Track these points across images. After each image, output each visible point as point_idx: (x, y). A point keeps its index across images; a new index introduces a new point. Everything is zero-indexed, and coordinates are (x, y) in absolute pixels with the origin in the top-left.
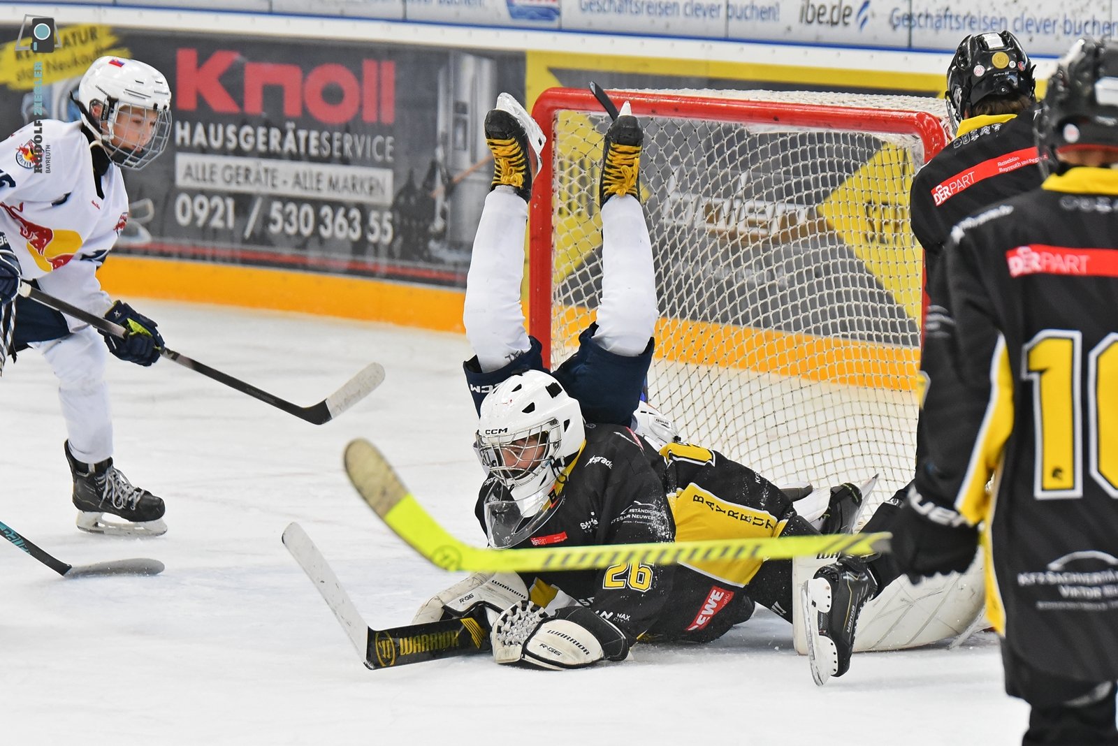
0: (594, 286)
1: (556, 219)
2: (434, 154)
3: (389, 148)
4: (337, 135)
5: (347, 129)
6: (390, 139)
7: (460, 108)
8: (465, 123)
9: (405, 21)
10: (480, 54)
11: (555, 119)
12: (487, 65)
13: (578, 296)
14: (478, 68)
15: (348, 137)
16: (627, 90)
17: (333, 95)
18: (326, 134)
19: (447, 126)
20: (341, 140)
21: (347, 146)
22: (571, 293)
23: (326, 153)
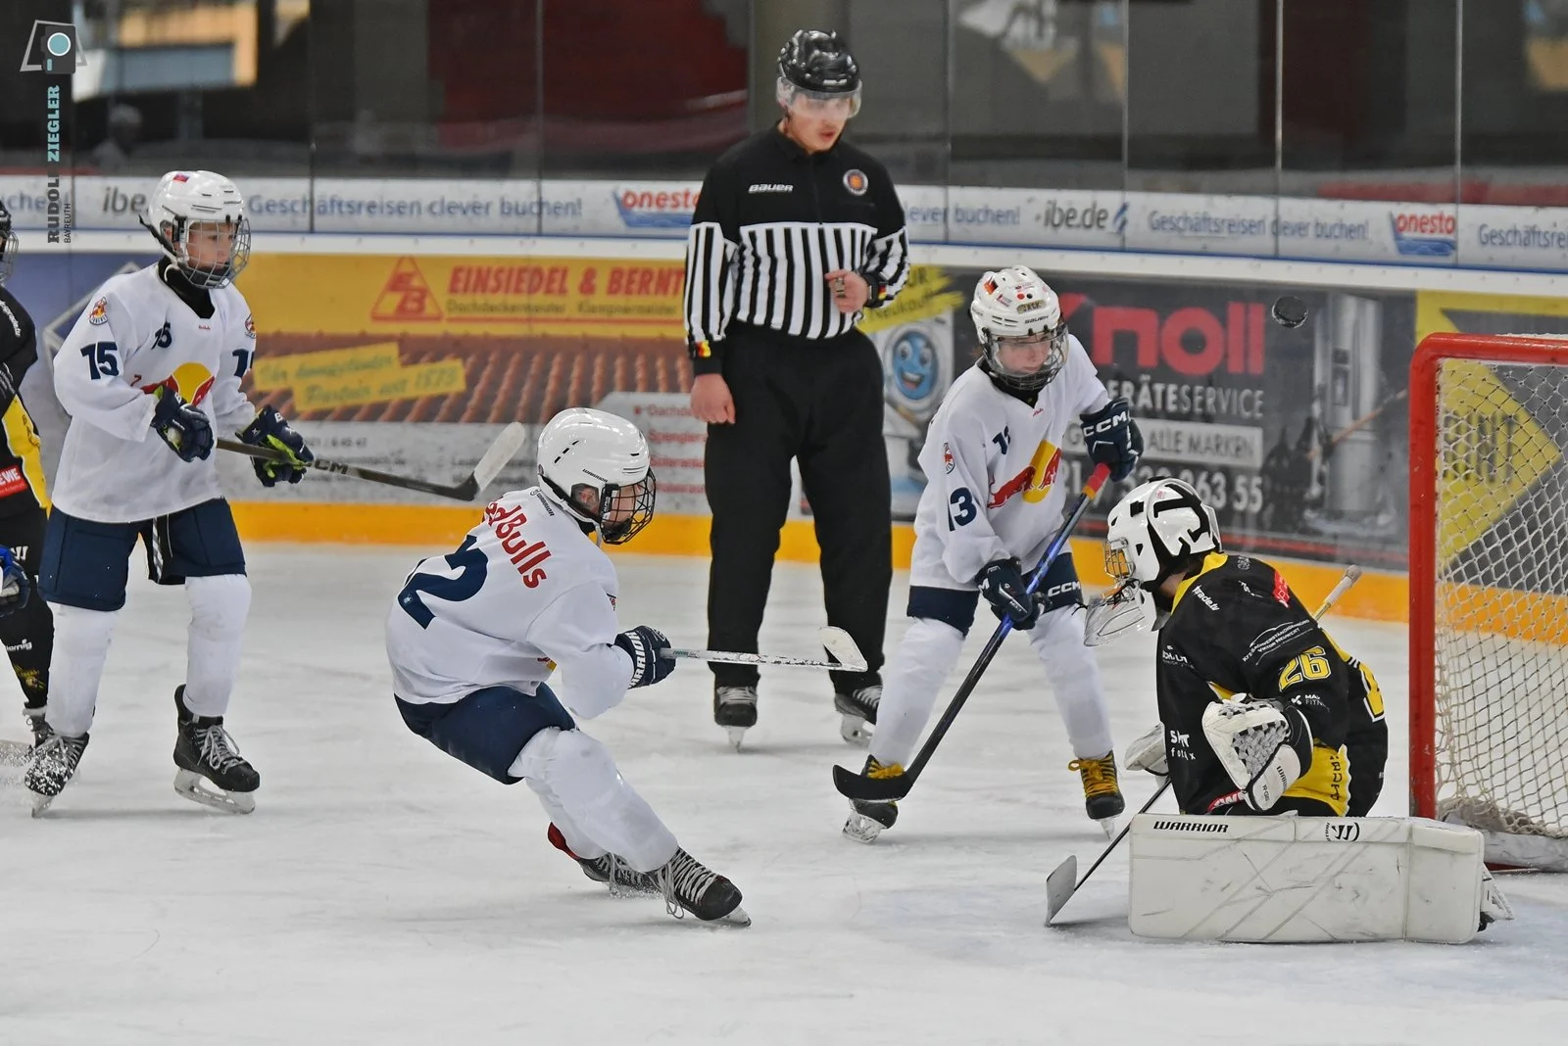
0: (1489, 558)
1: (1440, 485)
2: (1310, 410)
3: (1258, 403)
4: (1198, 389)
5: (1209, 382)
6: (1259, 393)
7: (1340, 357)
8: (1345, 375)
9: (1276, 257)
10: (1364, 294)
11: (1439, 369)
12: (1371, 308)
13: (1471, 571)
14: (1361, 309)
15: (1210, 390)
16: (1524, 336)
17: (1193, 343)
18: (1185, 388)
19: (1324, 378)
20: (1202, 394)
21: (1210, 401)
22: (1462, 568)
23: (1185, 409)
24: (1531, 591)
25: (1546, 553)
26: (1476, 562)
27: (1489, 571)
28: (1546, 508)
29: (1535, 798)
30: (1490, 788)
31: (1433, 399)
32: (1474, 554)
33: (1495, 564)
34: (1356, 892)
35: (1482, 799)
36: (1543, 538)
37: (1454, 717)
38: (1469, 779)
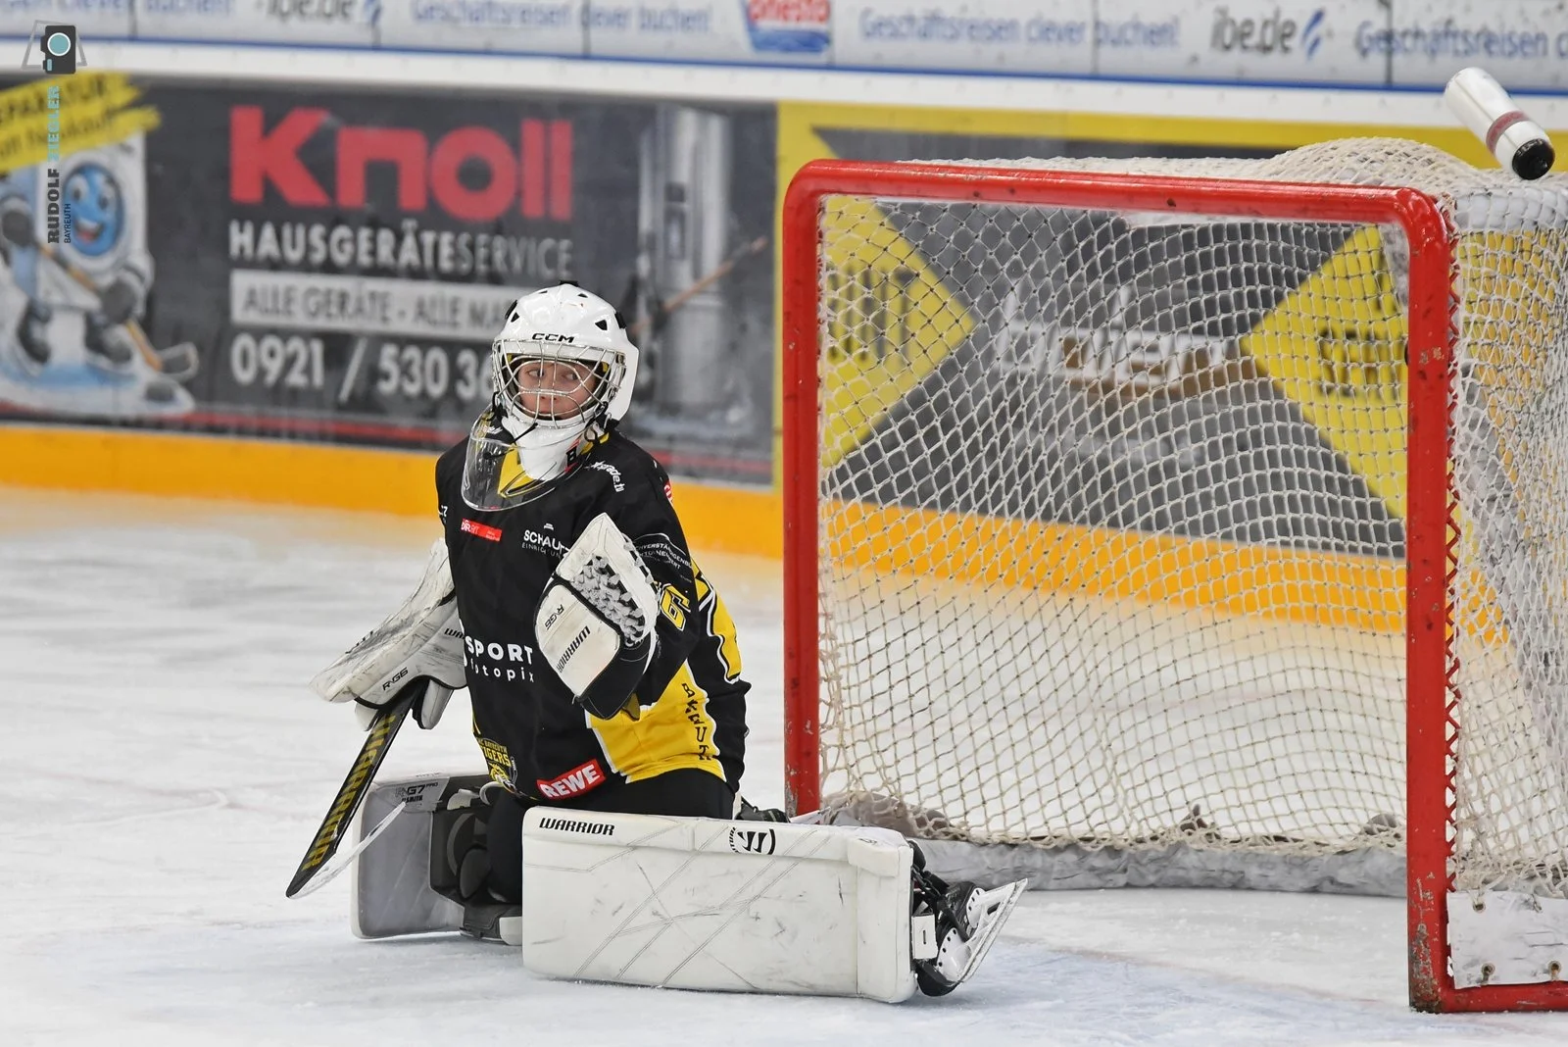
0: (888, 467)
1: (824, 367)
2: (634, 266)
3: (564, 258)
4: (482, 238)
5: (497, 229)
6: (565, 244)
7: (675, 194)
8: (681, 217)
9: (586, 57)
10: (706, 107)
11: (822, 209)
12: (716, 126)
13: (864, 484)
14: (703, 129)
15: (499, 242)
16: (936, 162)
17: (475, 176)
18: (464, 238)
19: (654, 221)
20: (489, 246)
21: (499, 256)
22: (852, 480)
23: (465, 267)
24: (947, 511)
25: (967, 460)
26: (871, 473)
27: (890, 484)
28: (966, 399)
29: (956, 792)
30: (894, 778)
31: (814, 250)
32: (867, 461)
33: (898, 474)
34: (780, 925)
35: (885, 793)
36: (962, 441)
37: (844, 683)
38: (867, 765)
